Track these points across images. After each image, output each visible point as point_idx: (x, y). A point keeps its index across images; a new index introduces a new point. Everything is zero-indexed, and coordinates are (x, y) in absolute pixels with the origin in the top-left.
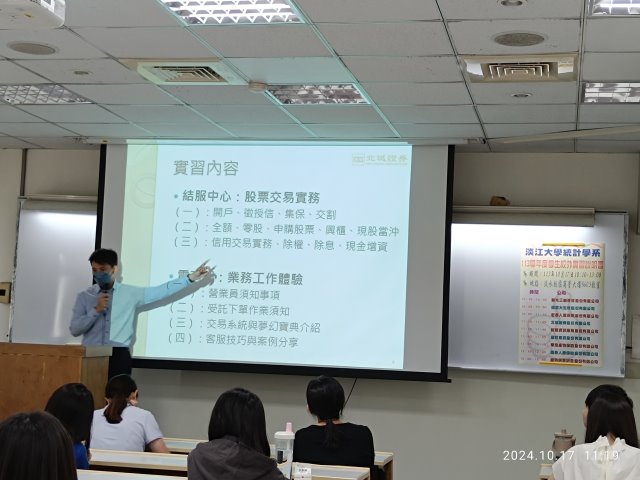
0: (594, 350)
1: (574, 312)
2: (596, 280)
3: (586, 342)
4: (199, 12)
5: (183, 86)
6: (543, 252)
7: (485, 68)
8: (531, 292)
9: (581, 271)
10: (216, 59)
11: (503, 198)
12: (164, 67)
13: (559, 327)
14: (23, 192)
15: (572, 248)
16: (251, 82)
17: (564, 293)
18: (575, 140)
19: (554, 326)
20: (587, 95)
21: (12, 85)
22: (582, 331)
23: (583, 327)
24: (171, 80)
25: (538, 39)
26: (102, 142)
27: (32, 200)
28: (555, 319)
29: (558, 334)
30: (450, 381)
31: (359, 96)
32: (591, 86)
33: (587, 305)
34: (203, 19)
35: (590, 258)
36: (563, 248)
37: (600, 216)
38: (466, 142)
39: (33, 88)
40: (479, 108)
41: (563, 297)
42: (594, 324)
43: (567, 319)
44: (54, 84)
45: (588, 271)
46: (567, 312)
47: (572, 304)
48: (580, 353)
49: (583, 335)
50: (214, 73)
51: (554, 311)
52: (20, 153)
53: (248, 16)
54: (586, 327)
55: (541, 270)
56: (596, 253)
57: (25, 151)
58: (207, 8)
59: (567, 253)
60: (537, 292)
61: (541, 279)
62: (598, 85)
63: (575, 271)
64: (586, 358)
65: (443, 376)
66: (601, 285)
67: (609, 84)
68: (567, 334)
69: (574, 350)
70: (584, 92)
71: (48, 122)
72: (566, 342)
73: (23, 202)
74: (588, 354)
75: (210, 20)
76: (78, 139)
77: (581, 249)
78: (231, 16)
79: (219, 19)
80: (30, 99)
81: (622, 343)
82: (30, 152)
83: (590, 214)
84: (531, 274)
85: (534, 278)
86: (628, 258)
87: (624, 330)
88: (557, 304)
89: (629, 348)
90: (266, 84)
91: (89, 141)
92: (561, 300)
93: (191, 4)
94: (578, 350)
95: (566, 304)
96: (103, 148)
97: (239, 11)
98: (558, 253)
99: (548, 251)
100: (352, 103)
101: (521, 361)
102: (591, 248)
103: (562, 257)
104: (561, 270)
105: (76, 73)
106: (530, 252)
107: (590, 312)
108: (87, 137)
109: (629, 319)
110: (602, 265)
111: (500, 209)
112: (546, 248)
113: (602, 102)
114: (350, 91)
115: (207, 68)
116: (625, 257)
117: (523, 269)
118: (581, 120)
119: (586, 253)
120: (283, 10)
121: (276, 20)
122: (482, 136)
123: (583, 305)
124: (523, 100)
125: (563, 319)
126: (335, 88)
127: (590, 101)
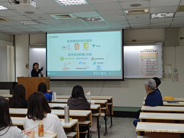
0: (156, 72)
1: (151, 64)
2: (156, 57)
3: (154, 71)
4: (65, 3)
5: (63, 19)
6: (144, 52)
7: (129, 12)
8: (142, 60)
9: (152, 55)
10: (70, 13)
11: (135, 40)
12: (58, 15)
13: (148, 68)
14: (29, 44)
15: (150, 50)
16: (78, 18)
17: (149, 60)
18: (150, 26)
19: (147, 68)
20: (152, 16)
21: (25, 21)
22: (153, 68)
23: (153, 67)
24: (60, 18)
25: (140, 5)
26: (46, 32)
27: (32, 45)
28: (147, 66)
29: (148, 69)
30: (124, 81)
31: (102, 19)
32: (152, 15)
33: (154, 63)
34: (66, 5)
35: (154, 52)
36: (148, 50)
37: (156, 43)
38: (126, 28)
39: (30, 21)
40: (128, 20)
41: (149, 61)
42: (156, 67)
43: (150, 66)
44: (35, 20)
45: (154, 55)
46: (150, 64)
47: (151, 63)
48: (153, 73)
49: (153, 69)
50: (69, 16)
51: (147, 64)
52: (28, 35)
53: (76, 3)
54: (154, 67)
55: (144, 55)
56: (156, 51)
57: (29, 35)
58: (67, 2)
59: (149, 51)
60: (143, 60)
61: (144, 57)
62: (154, 14)
63: (151, 55)
64: (154, 74)
65: (123, 80)
66: (157, 58)
67: (156, 14)
68: (150, 69)
69: (151, 72)
70: (151, 16)
71: (34, 28)
72: (150, 71)
73: (30, 46)
74: (155, 73)
75: (68, 5)
76: (41, 32)
77: (152, 50)
78: (72, 4)
79: (70, 4)
80: (29, 24)
81: (162, 70)
82: (30, 35)
83: (154, 43)
84: (141, 56)
85: (142, 57)
86: (163, 52)
87: (162, 68)
88: (147, 63)
89: (163, 71)
90: (81, 18)
91: (43, 32)
92: (148, 62)
93: (63, 1)
94: (152, 72)
95: (149, 63)
96: (46, 33)
97: (74, 2)
98: (147, 51)
99: (145, 51)
100: (100, 21)
101: (140, 76)
102: (155, 50)
103: (148, 52)
104: (148, 55)
105: (39, 17)
106: (141, 52)
107: (155, 64)
108: (43, 31)
109: (163, 65)
110: (157, 54)
111: (134, 42)
112: (145, 50)
113: (155, 18)
114: (100, 18)
115: (68, 15)
116: (162, 52)
117: (140, 55)
118: (151, 22)
119: (154, 51)
120: (83, 2)
121: (82, 4)
122: (129, 26)
123: (153, 63)
124: (138, 18)
125: (149, 66)
126: (96, 18)
127: (152, 18)
